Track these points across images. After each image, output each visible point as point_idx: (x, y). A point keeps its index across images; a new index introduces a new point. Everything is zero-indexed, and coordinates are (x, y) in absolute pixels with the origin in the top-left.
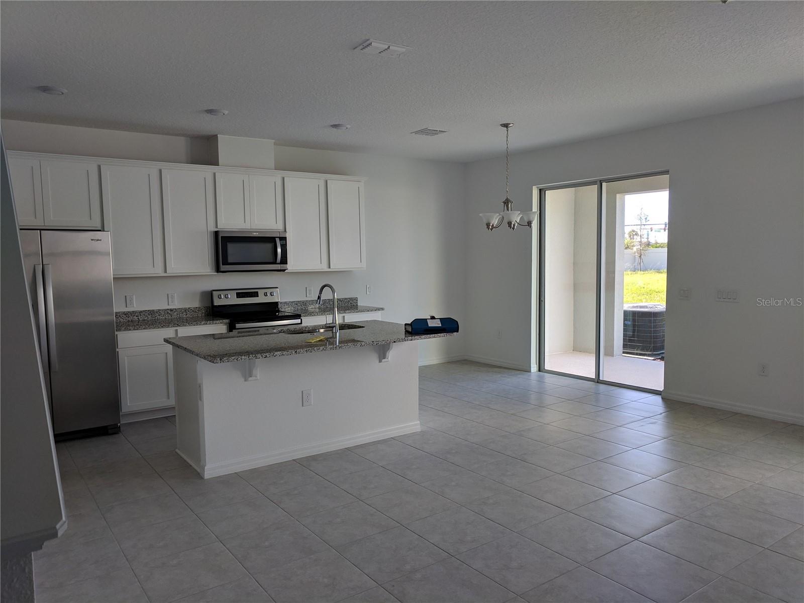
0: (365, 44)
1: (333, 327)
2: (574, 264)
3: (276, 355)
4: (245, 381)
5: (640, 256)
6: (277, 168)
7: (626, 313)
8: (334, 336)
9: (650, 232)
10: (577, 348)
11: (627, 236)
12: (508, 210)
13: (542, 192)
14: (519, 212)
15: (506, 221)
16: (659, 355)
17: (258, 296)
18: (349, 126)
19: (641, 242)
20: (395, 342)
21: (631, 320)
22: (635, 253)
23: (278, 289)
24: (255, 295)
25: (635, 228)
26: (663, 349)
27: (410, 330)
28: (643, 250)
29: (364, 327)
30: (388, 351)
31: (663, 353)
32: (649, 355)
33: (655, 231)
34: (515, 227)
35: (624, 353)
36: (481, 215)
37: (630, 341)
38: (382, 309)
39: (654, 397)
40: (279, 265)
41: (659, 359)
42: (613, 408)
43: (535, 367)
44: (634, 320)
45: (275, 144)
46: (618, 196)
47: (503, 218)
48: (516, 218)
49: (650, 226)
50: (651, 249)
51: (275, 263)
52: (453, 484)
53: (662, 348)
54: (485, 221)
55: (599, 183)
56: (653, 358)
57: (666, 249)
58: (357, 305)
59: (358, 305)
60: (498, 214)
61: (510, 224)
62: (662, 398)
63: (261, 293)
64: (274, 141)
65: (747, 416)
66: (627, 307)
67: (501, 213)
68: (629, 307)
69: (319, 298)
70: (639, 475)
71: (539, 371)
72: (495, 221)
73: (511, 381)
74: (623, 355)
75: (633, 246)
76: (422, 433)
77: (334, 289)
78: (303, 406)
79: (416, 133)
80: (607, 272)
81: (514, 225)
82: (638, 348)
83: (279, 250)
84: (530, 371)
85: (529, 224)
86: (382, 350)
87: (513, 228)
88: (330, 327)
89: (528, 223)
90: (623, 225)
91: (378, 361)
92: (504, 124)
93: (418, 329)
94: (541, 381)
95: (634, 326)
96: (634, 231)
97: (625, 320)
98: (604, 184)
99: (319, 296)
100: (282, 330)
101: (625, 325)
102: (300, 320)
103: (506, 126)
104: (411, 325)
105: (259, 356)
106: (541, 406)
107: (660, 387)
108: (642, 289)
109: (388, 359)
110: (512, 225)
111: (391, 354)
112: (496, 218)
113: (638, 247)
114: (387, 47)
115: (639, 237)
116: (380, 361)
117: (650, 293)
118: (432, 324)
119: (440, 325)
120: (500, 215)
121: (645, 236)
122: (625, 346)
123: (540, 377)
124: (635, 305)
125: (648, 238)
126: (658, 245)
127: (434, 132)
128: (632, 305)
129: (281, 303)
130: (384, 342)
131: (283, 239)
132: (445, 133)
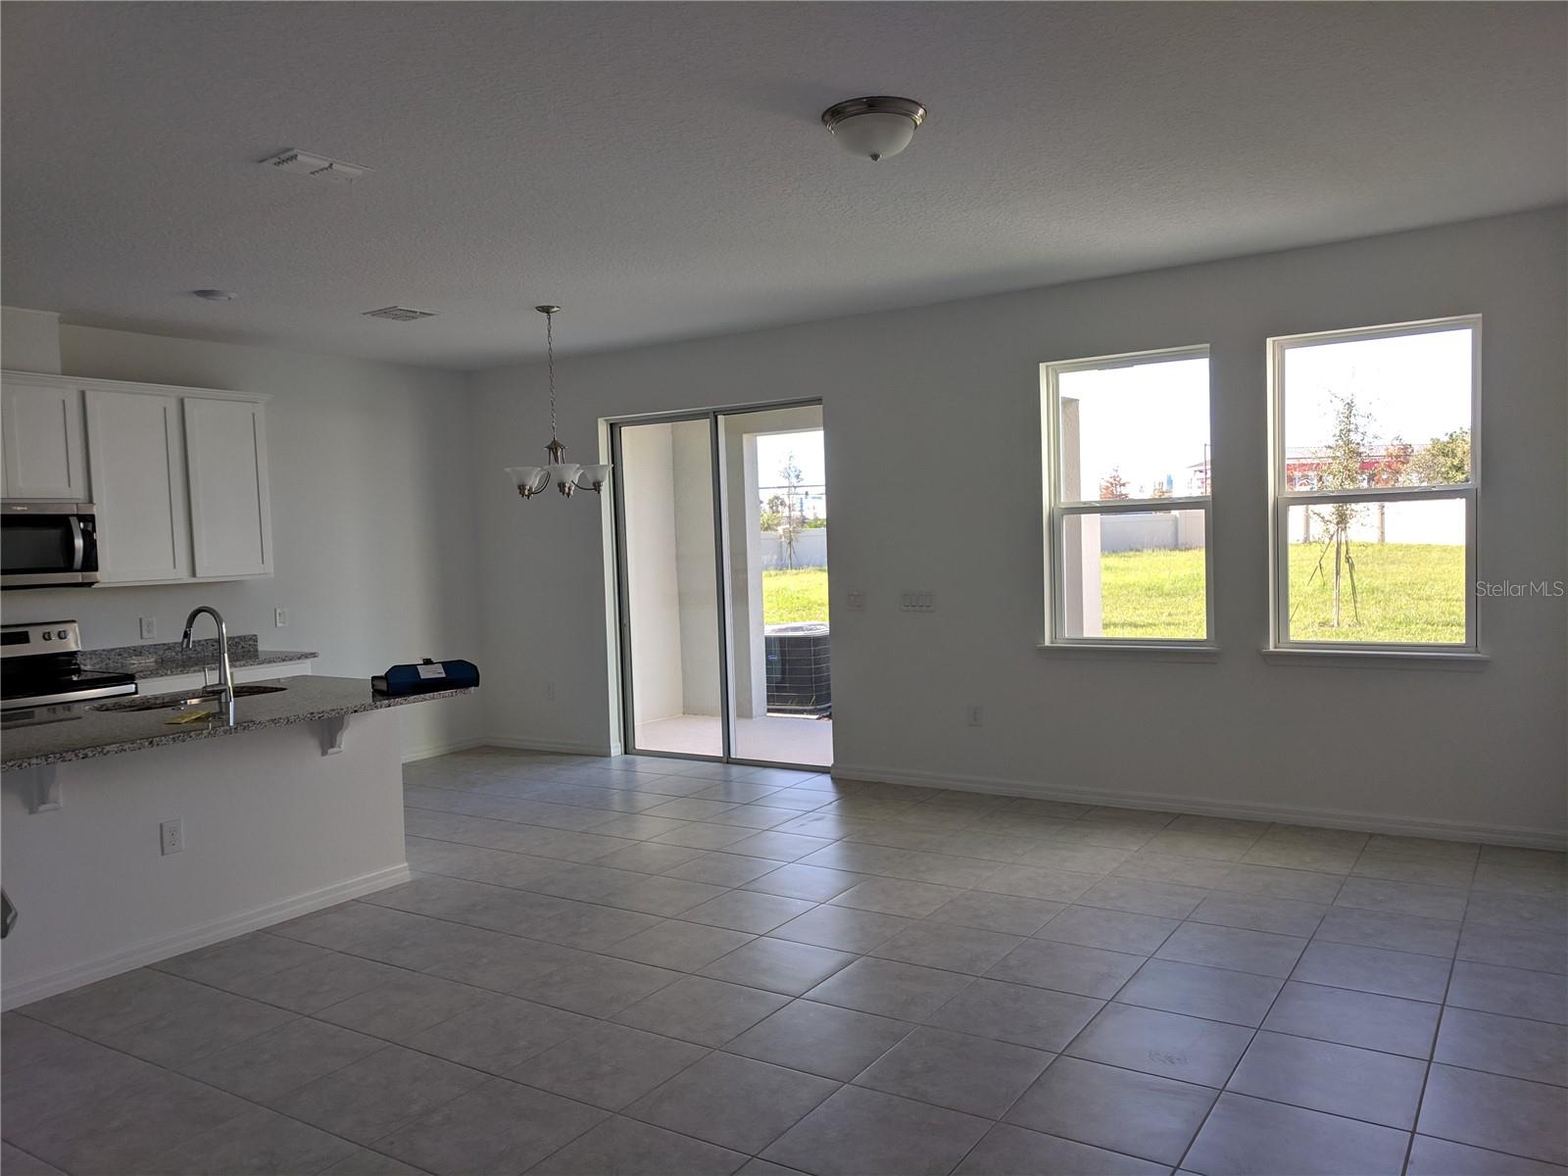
0: (284, 157)
1: (220, 692)
2: (677, 558)
3: (108, 752)
4: (31, 812)
5: (790, 543)
6: (68, 371)
7: (769, 641)
8: (224, 710)
9: (804, 500)
10: (690, 709)
11: (765, 506)
12: (556, 460)
13: (614, 430)
14: (578, 465)
15: (554, 481)
16: (826, 709)
17: (28, 642)
18: (233, 295)
19: (790, 517)
20: (355, 711)
21: (778, 653)
22: (781, 538)
23: (76, 625)
24: (23, 638)
25: (782, 493)
26: (829, 701)
27: (385, 688)
28: (794, 532)
29: (285, 689)
30: (340, 733)
31: (830, 707)
32: (810, 712)
33: (814, 498)
34: (572, 492)
35: (769, 711)
36: (507, 470)
37: (779, 689)
38: (314, 655)
39: (819, 778)
40: (80, 574)
41: (827, 716)
42: (755, 803)
43: (617, 747)
44: (783, 653)
45: (61, 321)
46: (745, 437)
47: (549, 474)
48: (573, 475)
49: (805, 489)
50: (807, 528)
51: (69, 567)
52: (485, 960)
53: (828, 698)
54: (515, 482)
55: (712, 415)
56: (816, 717)
57: (824, 530)
58: (257, 651)
59: (259, 649)
60: (539, 469)
61: (561, 486)
62: (832, 778)
63: (35, 634)
64: (59, 314)
65: (956, 792)
66: (771, 630)
67: (546, 467)
68: (773, 630)
69: (186, 635)
70: (799, 902)
71: (626, 753)
72: (534, 482)
73: (574, 776)
74: (769, 714)
75: (778, 524)
76: (414, 886)
77: (219, 616)
78: (163, 854)
79: (374, 314)
80: (734, 571)
81: (569, 489)
82: (792, 699)
83: (79, 543)
84: (608, 755)
85: (597, 486)
86: (327, 728)
87: (568, 494)
88: (214, 693)
89: (594, 484)
90: (757, 488)
91: (319, 753)
92: (542, 307)
93: (399, 684)
94: (629, 769)
95: (783, 662)
96: (777, 498)
97: (768, 653)
98: (721, 418)
99: (186, 633)
100: (102, 706)
101: (768, 662)
102: (134, 686)
103: (546, 310)
104: (386, 677)
105: (69, 755)
106: (631, 812)
107: (828, 760)
108: (796, 601)
109: (340, 747)
110: (567, 489)
111: (347, 738)
112: (536, 477)
113: (784, 527)
114: (327, 165)
115: (787, 509)
116: (324, 753)
117: (808, 607)
118: (426, 673)
119: (444, 675)
120: (542, 470)
121: (797, 507)
122: (770, 699)
123: (626, 762)
124: (784, 627)
125: (801, 511)
126: (819, 522)
127: (411, 315)
128: (777, 627)
129: (83, 653)
130: (333, 713)
131: (89, 519)
132: (430, 317)
